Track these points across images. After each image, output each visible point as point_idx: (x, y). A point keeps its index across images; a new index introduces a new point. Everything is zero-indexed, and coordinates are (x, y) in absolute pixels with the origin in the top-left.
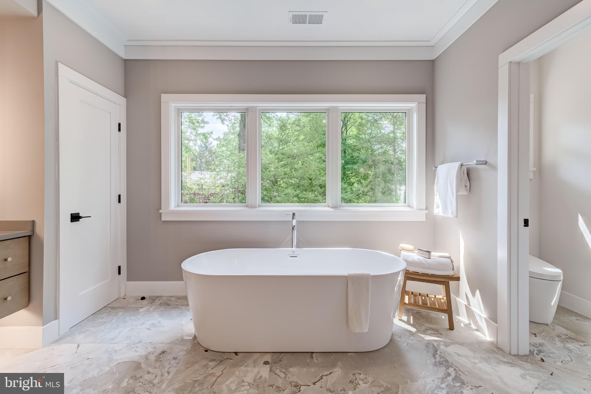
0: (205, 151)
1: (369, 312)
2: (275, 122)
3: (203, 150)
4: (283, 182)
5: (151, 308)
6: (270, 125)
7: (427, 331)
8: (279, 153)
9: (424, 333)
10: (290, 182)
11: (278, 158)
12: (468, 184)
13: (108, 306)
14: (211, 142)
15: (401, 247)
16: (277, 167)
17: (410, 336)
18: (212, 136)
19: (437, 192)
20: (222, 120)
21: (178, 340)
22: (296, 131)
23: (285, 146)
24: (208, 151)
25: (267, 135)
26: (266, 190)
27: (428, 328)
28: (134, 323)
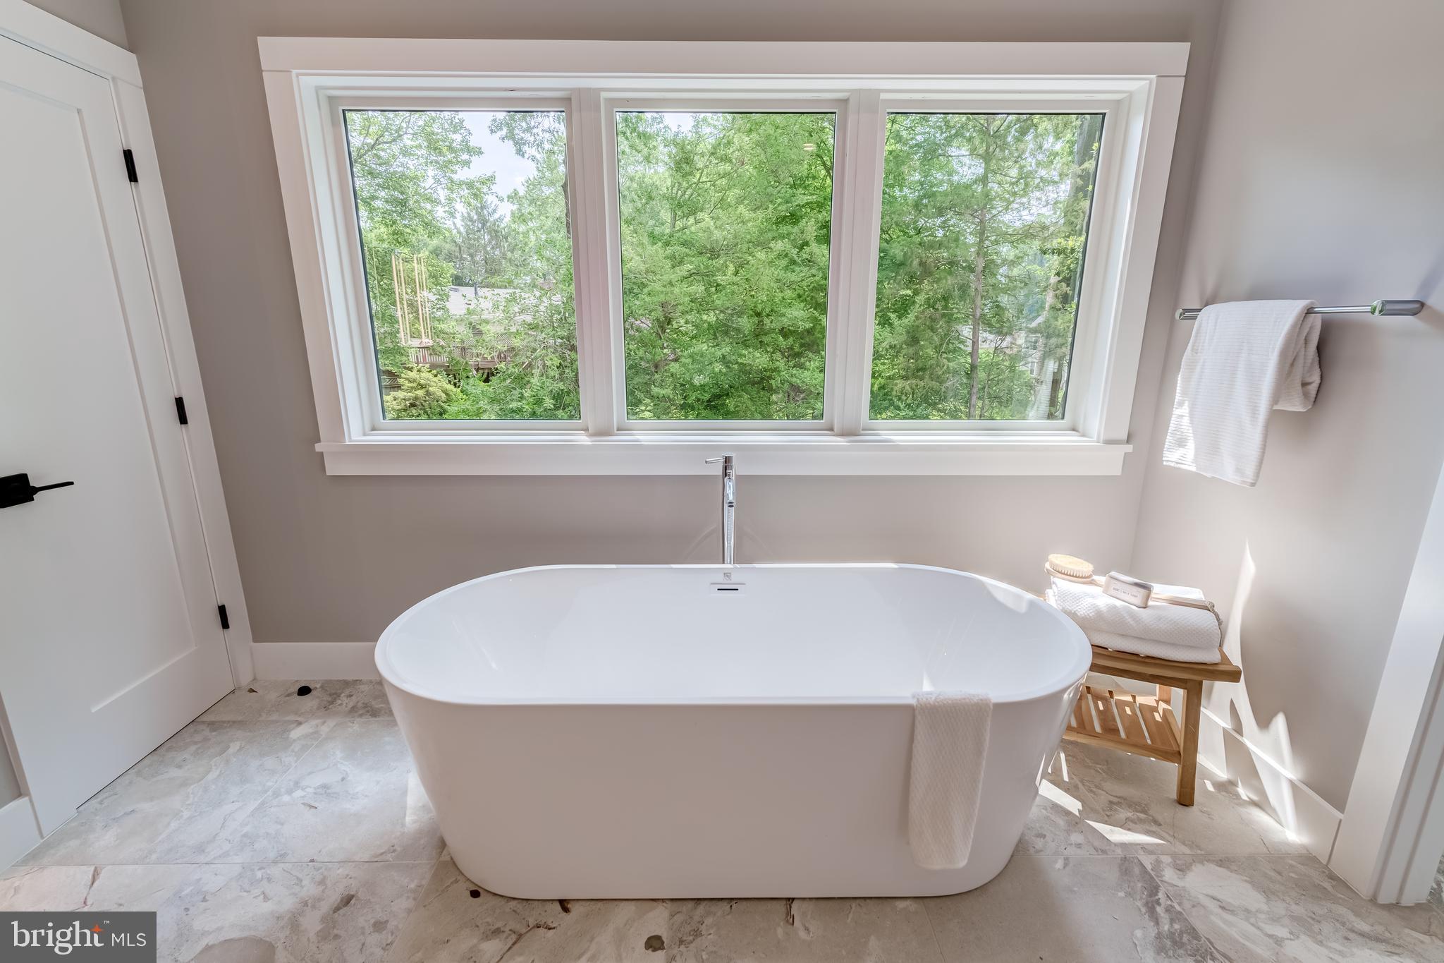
0: (482, 232)
1: (976, 811)
2: (661, 147)
3: (476, 229)
4: (687, 322)
5: (326, 724)
6: (647, 159)
7: (1116, 810)
8: (673, 241)
9: (1106, 818)
10: (706, 321)
11: (672, 257)
12: (1316, 379)
13: (204, 718)
14: (493, 207)
15: (1052, 564)
16: (671, 283)
17: (1068, 832)
18: (494, 188)
19: (1184, 393)
20: (516, 143)
21: (394, 851)
22: (721, 177)
23: (691, 220)
24: (489, 233)
25: (641, 187)
26: (643, 343)
27: (1116, 800)
28: (269, 784)
